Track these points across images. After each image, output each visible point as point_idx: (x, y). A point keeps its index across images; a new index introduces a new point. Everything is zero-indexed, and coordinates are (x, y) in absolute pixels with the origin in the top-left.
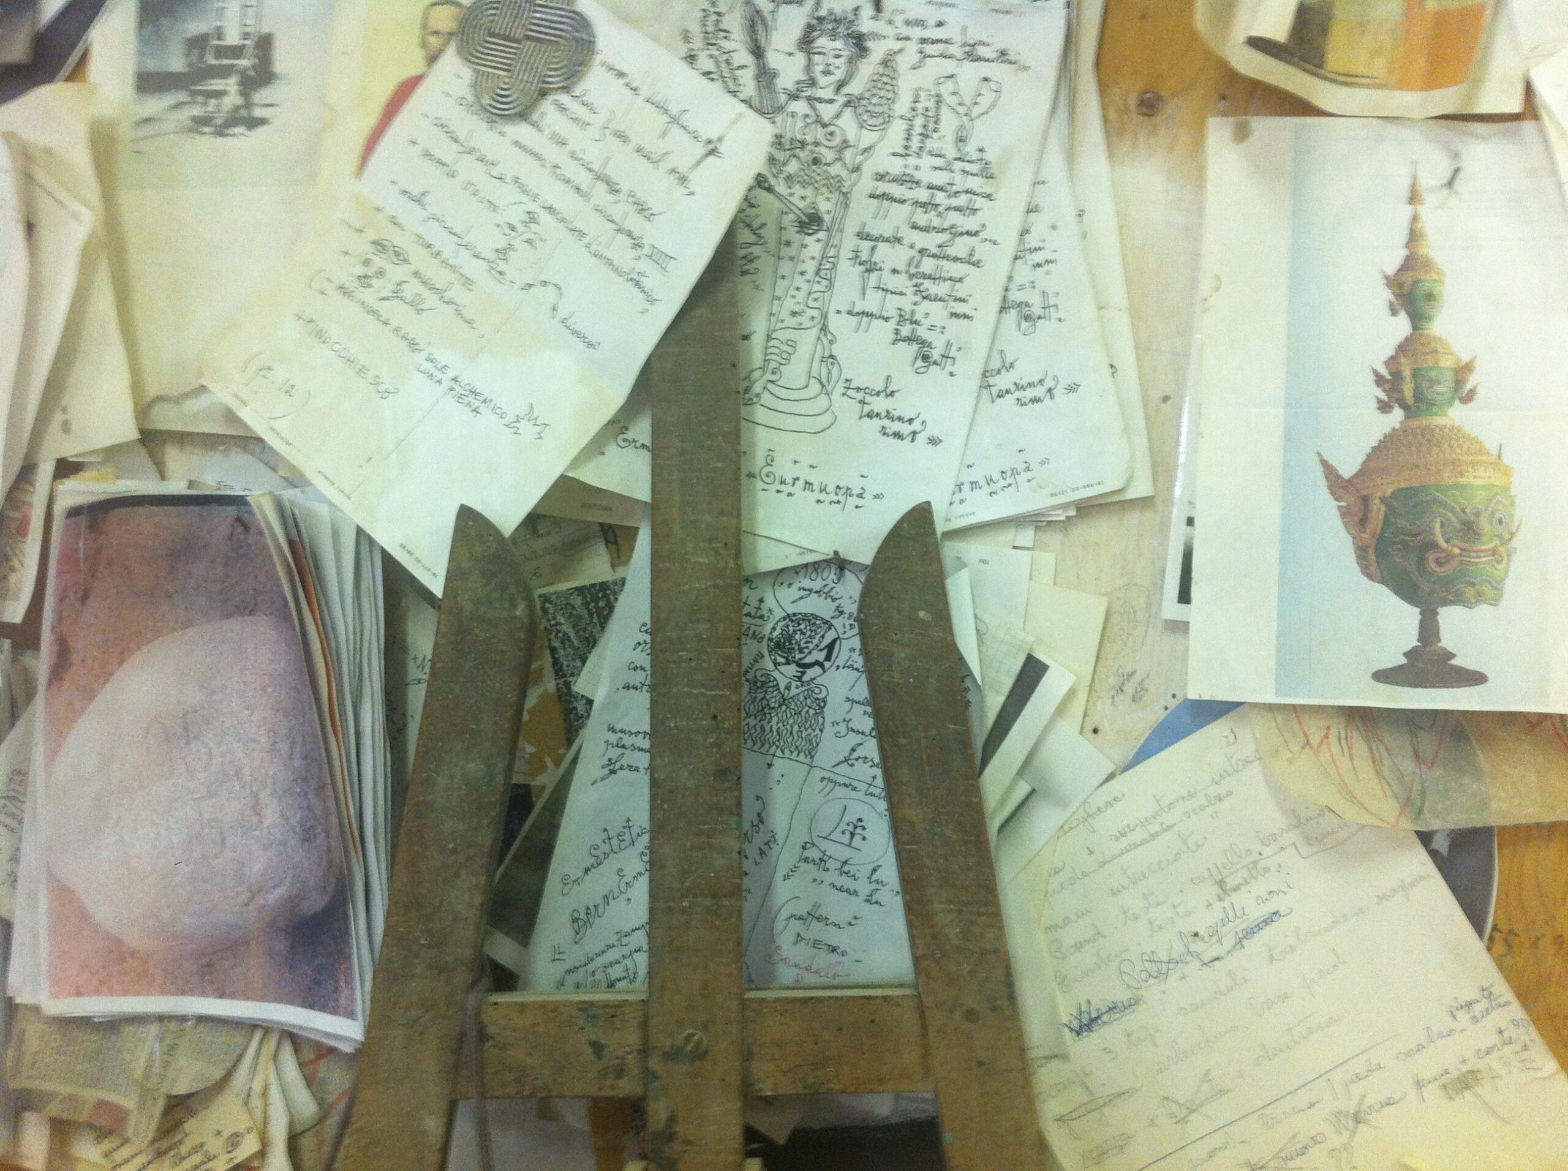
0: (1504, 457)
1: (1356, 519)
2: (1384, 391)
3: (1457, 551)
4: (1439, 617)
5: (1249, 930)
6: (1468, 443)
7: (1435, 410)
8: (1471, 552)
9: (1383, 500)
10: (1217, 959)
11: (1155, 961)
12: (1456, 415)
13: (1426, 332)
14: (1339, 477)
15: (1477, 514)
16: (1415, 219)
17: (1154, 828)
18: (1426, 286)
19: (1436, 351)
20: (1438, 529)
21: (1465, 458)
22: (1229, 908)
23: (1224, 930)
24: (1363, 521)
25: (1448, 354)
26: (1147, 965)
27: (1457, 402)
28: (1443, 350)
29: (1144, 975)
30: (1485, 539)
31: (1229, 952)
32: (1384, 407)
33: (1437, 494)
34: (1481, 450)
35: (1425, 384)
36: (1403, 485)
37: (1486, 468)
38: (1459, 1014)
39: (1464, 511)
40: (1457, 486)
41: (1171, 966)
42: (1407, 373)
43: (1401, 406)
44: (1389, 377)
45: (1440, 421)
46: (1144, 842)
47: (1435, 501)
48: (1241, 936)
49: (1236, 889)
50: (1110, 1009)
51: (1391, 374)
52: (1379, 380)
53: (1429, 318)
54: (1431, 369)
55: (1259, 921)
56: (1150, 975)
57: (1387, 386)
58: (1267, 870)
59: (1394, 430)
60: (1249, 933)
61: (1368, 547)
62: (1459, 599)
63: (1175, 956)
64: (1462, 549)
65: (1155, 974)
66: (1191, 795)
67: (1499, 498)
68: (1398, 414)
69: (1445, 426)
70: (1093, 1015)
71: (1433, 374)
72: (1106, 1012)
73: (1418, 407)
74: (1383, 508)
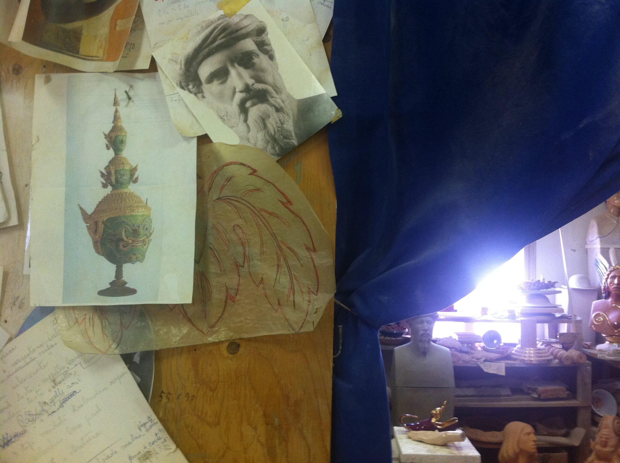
0: (148, 204)
1: (93, 230)
2: (104, 179)
3: (131, 241)
4: (123, 268)
5: (65, 399)
6: (135, 199)
7: (124, 186)
8: (136, 241)
9: (103, 223)
10: (54, 412)
11: (30, 415)
12: (132, 188)
13: (120, 155)
14: (87, 214)
15: (139, 227)
16: (116, 111)
17: (28, 360)
18: (120, 138)
19: (123, 163)
20: (123, 233)
21: (135, 205)
22: (57, 391)
23: (56, 400)
24: (96, 232)
25: (128, 164)
26: (28, 416)
27: (131, 183)
28: (126, 163)
29: (27, 421)
30: (141, 236)
31: (58, 409)
32: (105, 186)
33: (124, 219)
34: (141, 201)
35: (119, 176)
36: (111, 216)
37: (142, 208)
38: (142, 428)
39: (134, 225)
40: (131, 216)
41: (37, 416)
42: (113, 172)
43: (111, 185)
44: (106, 174)
45: (126, 190)
46: (24, 366)
47: (123, 222)
48: (62, 402)
49: (60, 383)
50: (15, 436)
51: (107, 173)
52: (103, 175)
53: (121, 150)
54: (121, 170)
55: (69, 395)
56: (29, 421)
57: (105, 178)
58: (71, 374)
59: (108, 194)
60: (65, 400)
61: (98, 241)
62: (130, 261)
63: (38, 412)
64: (132, 241)
65: (31, 420)
66: (41, 346)
67: (146, 220)
68: (110, 188)
69: (127, 192)
70: (9, 439)
71: (122, 172)
72: (14, 437)
73: (117, 185)
74: (103, 226)
